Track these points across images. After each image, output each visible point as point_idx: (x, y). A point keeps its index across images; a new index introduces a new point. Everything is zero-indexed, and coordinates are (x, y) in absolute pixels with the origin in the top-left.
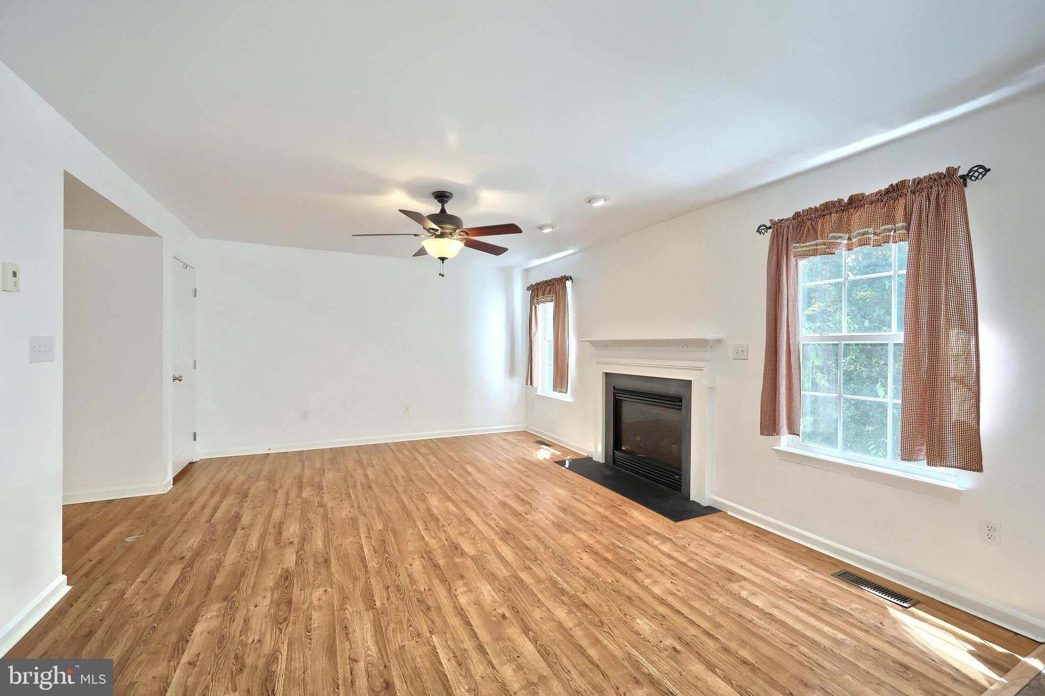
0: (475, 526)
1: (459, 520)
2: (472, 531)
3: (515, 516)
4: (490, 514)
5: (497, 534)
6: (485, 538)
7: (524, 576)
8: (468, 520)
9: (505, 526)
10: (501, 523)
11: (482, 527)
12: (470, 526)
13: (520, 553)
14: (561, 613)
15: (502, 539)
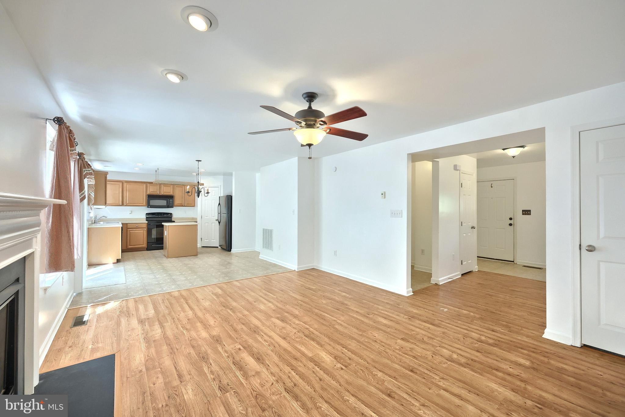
0: (278, 334)
1: (290, 337)
2: (278, 331)
3: (249, 346)
4: (269, 345)
5: (261, 330)
6: (269, 327)
7: (246, 313)
8: (284, 338)
9: (257, 336)
10: (260, 339)
11: (272, 334)
12: (281, 334)
13: (247, 321)
14: (234, 304)
15: (258, 328)
